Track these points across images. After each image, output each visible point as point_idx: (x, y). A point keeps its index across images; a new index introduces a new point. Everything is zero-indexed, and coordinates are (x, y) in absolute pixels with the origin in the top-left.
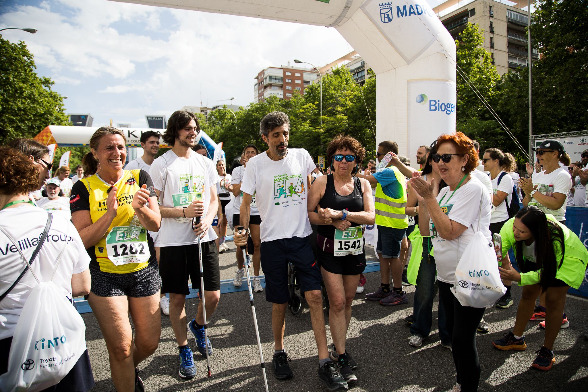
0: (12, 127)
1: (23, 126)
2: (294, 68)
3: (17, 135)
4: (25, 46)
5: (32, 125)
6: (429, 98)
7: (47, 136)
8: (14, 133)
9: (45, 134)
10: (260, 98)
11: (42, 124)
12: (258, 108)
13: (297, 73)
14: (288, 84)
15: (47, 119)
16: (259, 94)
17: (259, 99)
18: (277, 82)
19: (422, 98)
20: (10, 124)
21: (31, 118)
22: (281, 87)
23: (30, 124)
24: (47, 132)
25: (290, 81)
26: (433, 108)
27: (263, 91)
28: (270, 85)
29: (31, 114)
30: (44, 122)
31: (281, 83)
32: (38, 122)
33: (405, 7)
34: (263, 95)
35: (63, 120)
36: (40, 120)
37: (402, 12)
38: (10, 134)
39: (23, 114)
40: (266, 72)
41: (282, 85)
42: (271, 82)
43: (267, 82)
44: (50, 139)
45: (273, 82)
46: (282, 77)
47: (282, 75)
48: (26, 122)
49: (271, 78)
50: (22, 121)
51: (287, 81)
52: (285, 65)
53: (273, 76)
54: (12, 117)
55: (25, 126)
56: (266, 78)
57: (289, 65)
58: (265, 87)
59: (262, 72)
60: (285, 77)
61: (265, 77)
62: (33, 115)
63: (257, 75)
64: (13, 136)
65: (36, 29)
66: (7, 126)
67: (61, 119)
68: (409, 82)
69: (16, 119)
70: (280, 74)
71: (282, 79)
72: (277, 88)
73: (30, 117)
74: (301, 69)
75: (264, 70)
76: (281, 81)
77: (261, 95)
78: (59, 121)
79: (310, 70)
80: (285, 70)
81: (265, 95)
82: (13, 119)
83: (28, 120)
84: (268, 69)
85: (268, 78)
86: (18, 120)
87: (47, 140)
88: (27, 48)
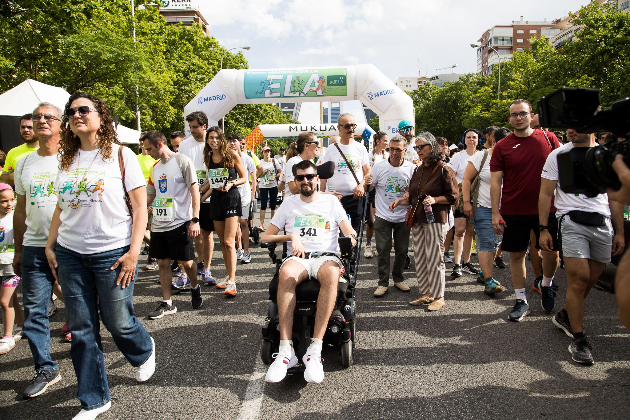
0: (232, 120)
1: (240, 118)
2: (529, 24)
3: (236, 126)
4: (242, 55)
5: (247, 117)
6: (392, 127)
7: (258, 132)
9: (256, 131)
10: (484, 65)
12: (452, 88)
13: (532, 29)
14: (519, 45)
15: (258, 111)
16: (482, 60)
17: (482, 66)
18: (506, 43)
19: (389, 128)
20: (231, 117)
22: (511, 49)
24: (258, 130)
25: (522, 41)
26: (394, 132)
27: (488, 57)
28: (497, 48)
29: (246, 108)
30: (255, 114)
31: (510, 45)
32: (251, 113)
33: (378, 93)
34: (487, 61)
36: (253, 112)
37: (377, 95)
38: (232, 126)
39: (240, 108)
40: (491, 32)
41: (512, 47)
42: (496, 45)
43: (492, 45)
44: (259, 134)
45: (500, 43)
46: (511, 37)
47: (511, 35)
48: (243, 115)
49: (496, 39)
50: (240, 114)
51: (518, 41)
52: (517, 20)
53: (500, 37)
56: (491, 40)
57: (522, 20)
58: (490, 51)
59: (487, 33)
60: (516, 36)
61: (490, 38)
62: (248, 108)
63: (480, 37)
65: (250, 46)
68: (385, 121)
70: (509, 33)
71: (512, 40)
72: (505, 51)
74: (538, 24)
75: (489, 30)
76: (510, 42)
77: (485, 61)
79: (550, 24)
80: (515, 27)
81: (489, 61)
82: (233, 113)
83: (244, 113)
84: (494, 28)
85: (493, 40)
86: (237, 114)
87: (258, 135)
88: (244, 56)
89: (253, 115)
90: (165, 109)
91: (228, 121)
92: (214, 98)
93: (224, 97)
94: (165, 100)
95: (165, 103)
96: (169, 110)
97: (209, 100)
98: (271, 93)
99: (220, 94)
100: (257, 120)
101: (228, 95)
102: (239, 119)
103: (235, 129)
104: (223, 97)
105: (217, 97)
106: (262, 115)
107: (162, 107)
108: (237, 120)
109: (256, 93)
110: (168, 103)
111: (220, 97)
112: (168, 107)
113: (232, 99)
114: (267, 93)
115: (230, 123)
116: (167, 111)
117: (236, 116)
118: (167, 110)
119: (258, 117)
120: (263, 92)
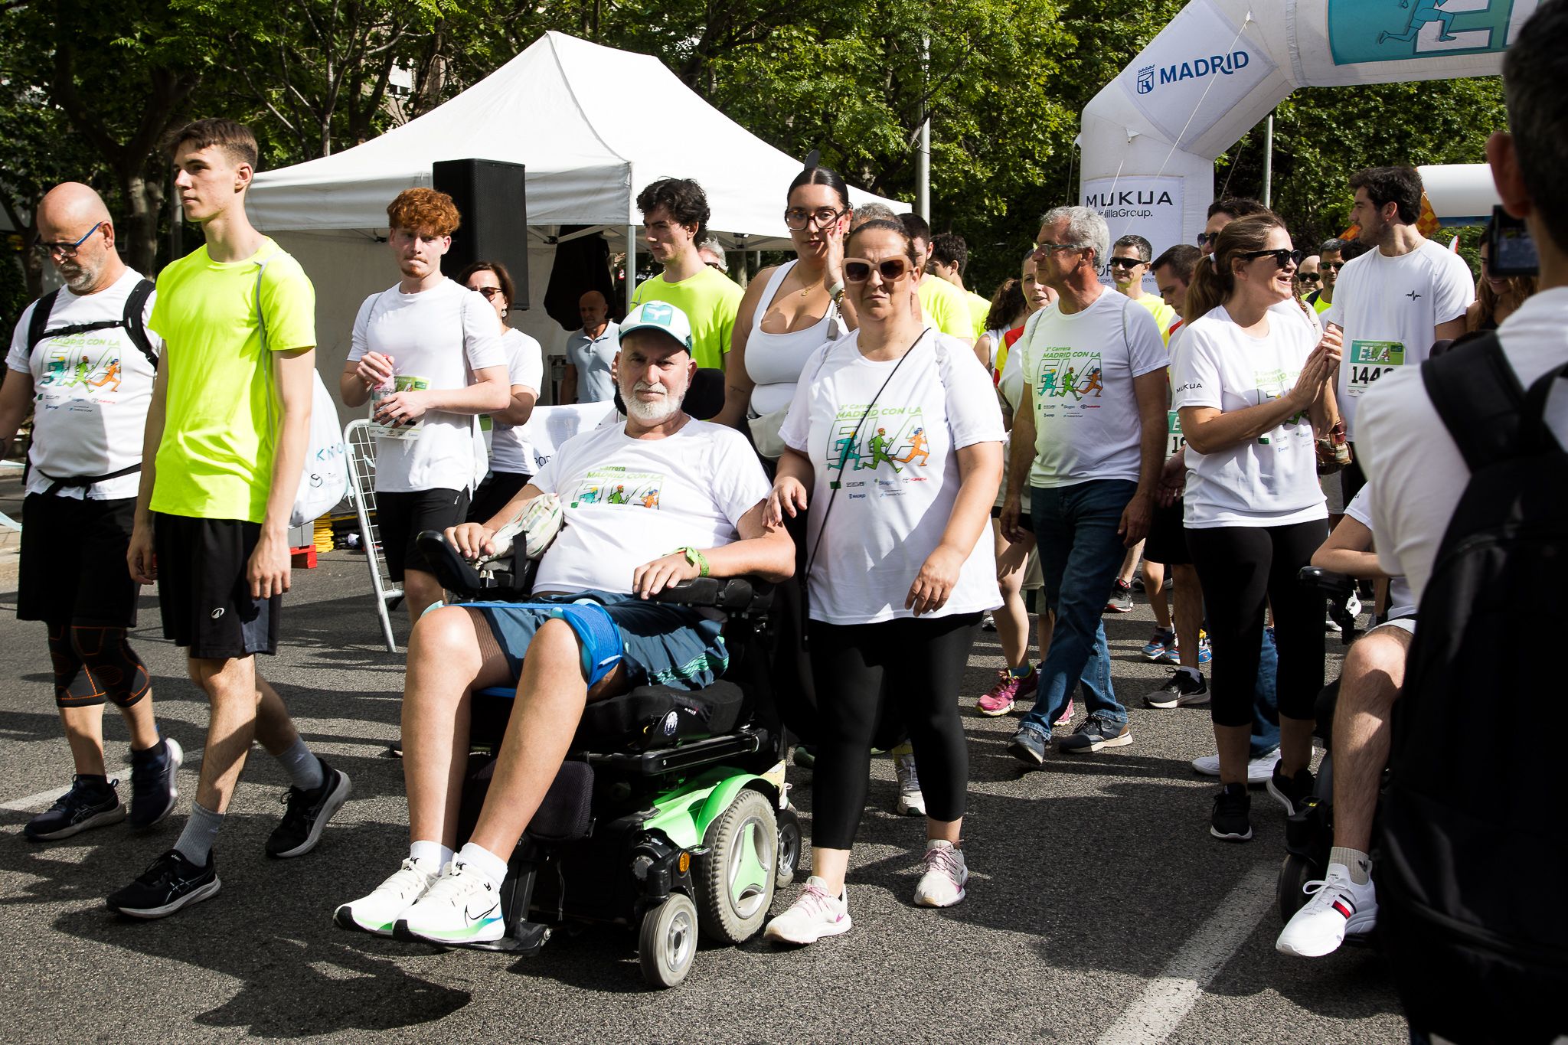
1: (1348, 138)
3: (1328, 171)
5: (1377, 133)
8: (1318, 165)
11: (1412, 123)
15: (1430, 107)
20: (1307, 136)
21: (1376, 108)
23: (1372, 131)
30: (1417, 117)
32: (1400, 115)
35: (1484, 104)
36: (1406, 111)
38: (1309, 171)
48: (1361, 123)
50: (1348, 121)
54: (1317, 111)
55: (1354, 138)
64: (1317, 173)
66: (1300, 143)
67: (1477, 102)
69: (1329, 116)
73: (1373, 104)
78: (1474, 107)
83: (1365, 114)
89: (1407, 122)
90: (1029, 113)
91: (1295, 151)
92: (1202, 67)
93: (1241, 59)
94: (1028, 77)
95: (1026, 87)
96: (1041, 117)
97: (1178, 75)
98: (1443, 36)
99: (1227, 50)
100: (1423, 144)
101: (1258, 52)
102: (1341, 143)
103: (1323, 185)
104: (1237, 61)
105: (1213, 64)
106: (1446, 122)
107: (1018, 105)
108: (1332, 147)
109: (1381, 40)
110: (1040, 90)
111: (1225, 64)
112: (1037, 104)
113: (1272, 67)
114: (1429, 35)
115: (1303, 161)
116: (1033, 121)
117: (1331, 129)
118: (1034, 115)
119: (1427, 130)
120: (1411, 32)
